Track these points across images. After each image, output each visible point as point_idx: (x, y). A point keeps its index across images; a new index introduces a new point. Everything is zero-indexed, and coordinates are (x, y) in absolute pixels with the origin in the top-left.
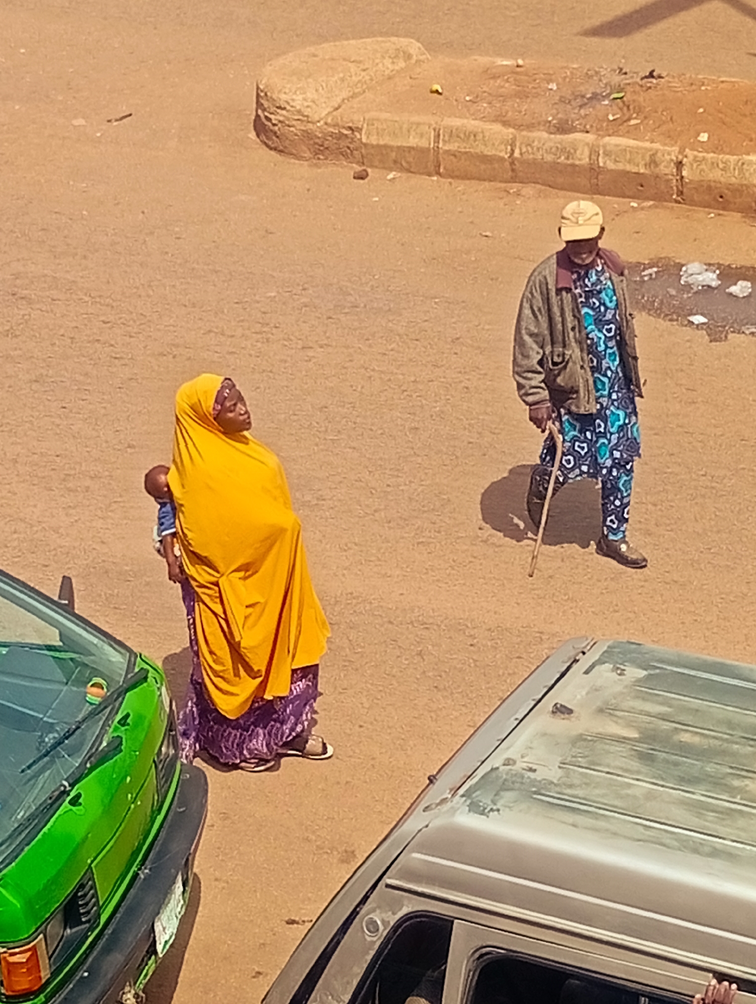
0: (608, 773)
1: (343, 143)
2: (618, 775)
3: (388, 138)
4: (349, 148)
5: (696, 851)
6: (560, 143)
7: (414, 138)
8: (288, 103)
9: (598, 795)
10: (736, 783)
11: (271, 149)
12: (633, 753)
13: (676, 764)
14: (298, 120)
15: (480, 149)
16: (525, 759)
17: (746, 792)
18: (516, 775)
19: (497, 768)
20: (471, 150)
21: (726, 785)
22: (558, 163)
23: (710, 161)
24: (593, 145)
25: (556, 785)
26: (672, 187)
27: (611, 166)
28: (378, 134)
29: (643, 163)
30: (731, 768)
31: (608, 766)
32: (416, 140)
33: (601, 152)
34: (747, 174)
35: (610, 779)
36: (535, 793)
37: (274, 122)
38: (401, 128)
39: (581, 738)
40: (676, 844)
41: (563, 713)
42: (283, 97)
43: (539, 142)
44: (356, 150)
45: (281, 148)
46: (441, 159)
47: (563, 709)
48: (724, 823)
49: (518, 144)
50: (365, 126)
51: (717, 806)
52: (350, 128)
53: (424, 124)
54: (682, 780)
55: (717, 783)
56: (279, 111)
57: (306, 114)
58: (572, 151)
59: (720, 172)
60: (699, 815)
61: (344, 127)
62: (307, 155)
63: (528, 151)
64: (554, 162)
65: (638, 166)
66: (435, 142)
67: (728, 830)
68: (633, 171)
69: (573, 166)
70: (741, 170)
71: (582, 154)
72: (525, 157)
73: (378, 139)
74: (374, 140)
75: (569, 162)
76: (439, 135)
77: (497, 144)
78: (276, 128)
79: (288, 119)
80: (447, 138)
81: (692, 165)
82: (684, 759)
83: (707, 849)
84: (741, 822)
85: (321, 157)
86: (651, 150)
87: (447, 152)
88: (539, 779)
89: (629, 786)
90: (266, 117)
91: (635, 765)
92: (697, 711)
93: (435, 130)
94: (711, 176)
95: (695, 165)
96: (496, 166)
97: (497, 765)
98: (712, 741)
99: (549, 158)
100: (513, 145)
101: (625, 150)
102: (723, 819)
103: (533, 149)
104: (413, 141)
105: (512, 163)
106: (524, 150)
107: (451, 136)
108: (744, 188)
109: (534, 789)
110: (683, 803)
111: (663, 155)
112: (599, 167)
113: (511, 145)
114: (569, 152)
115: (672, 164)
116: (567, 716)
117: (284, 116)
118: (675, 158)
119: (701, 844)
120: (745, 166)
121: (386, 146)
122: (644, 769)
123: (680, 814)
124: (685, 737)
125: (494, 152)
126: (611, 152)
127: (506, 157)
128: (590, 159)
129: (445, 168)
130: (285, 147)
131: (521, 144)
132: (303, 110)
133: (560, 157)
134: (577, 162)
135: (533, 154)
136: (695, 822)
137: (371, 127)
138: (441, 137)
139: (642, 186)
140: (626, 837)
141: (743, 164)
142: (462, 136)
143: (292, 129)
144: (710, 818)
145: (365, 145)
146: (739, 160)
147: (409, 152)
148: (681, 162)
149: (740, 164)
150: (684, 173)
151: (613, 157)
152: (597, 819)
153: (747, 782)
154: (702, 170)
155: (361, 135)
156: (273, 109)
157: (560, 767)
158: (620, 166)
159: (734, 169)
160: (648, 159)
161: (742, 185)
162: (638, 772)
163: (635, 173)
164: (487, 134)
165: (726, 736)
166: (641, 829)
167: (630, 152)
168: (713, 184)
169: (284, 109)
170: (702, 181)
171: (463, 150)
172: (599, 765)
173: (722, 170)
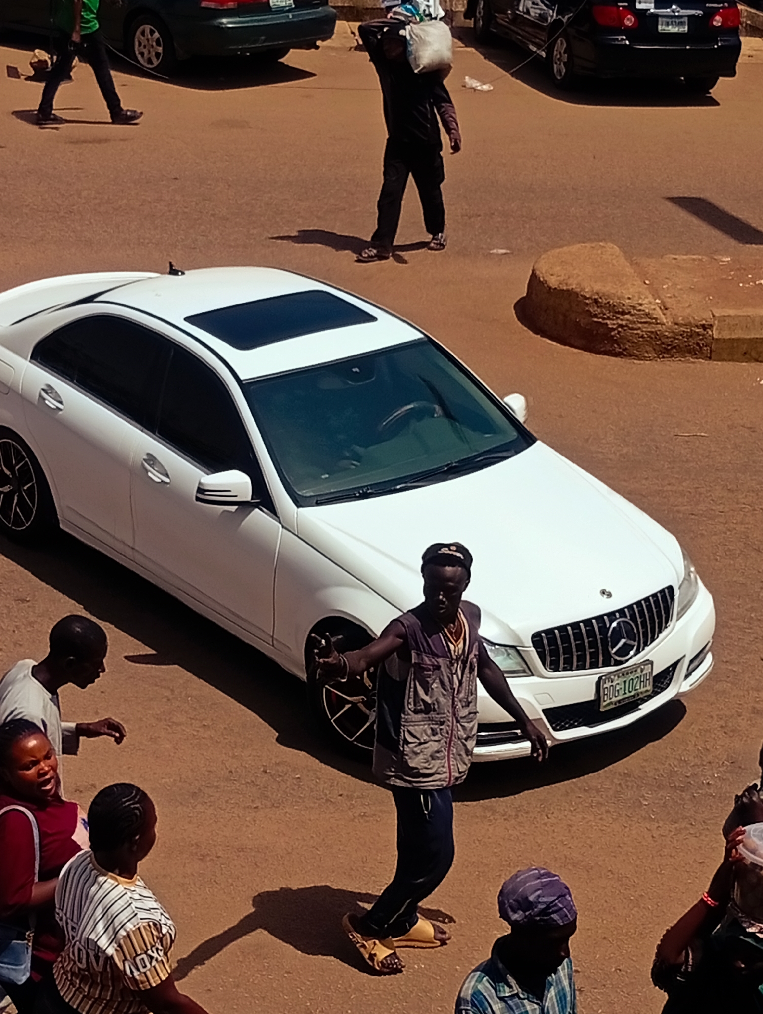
1: (693, 341)
3: (740, 331)
8: (633, 308)
14: (645, 322)
28: (730, 329)
37: (611, 327)
38: (753, 322)
42: (627, 302)
44: (706, 346)
45: (618, 351)
50: (716, 322)
52: (704, 327)
56: (619, 316)
57: (655, 316)
61: (697, 326)
62: (651, 354)
73: (731, 334)
74: (726, 335)
78: (613, 333)
79: (632, 323)
85: (667, 355)
117: (627, 320)
121: (738, 340)
130: (625, 350)
132: (651, 312)
137: (722, 324)
143: (635, 332)
145: (717, 340)
155: (712, 331)
156: (609, 315)
169: (629, 313)
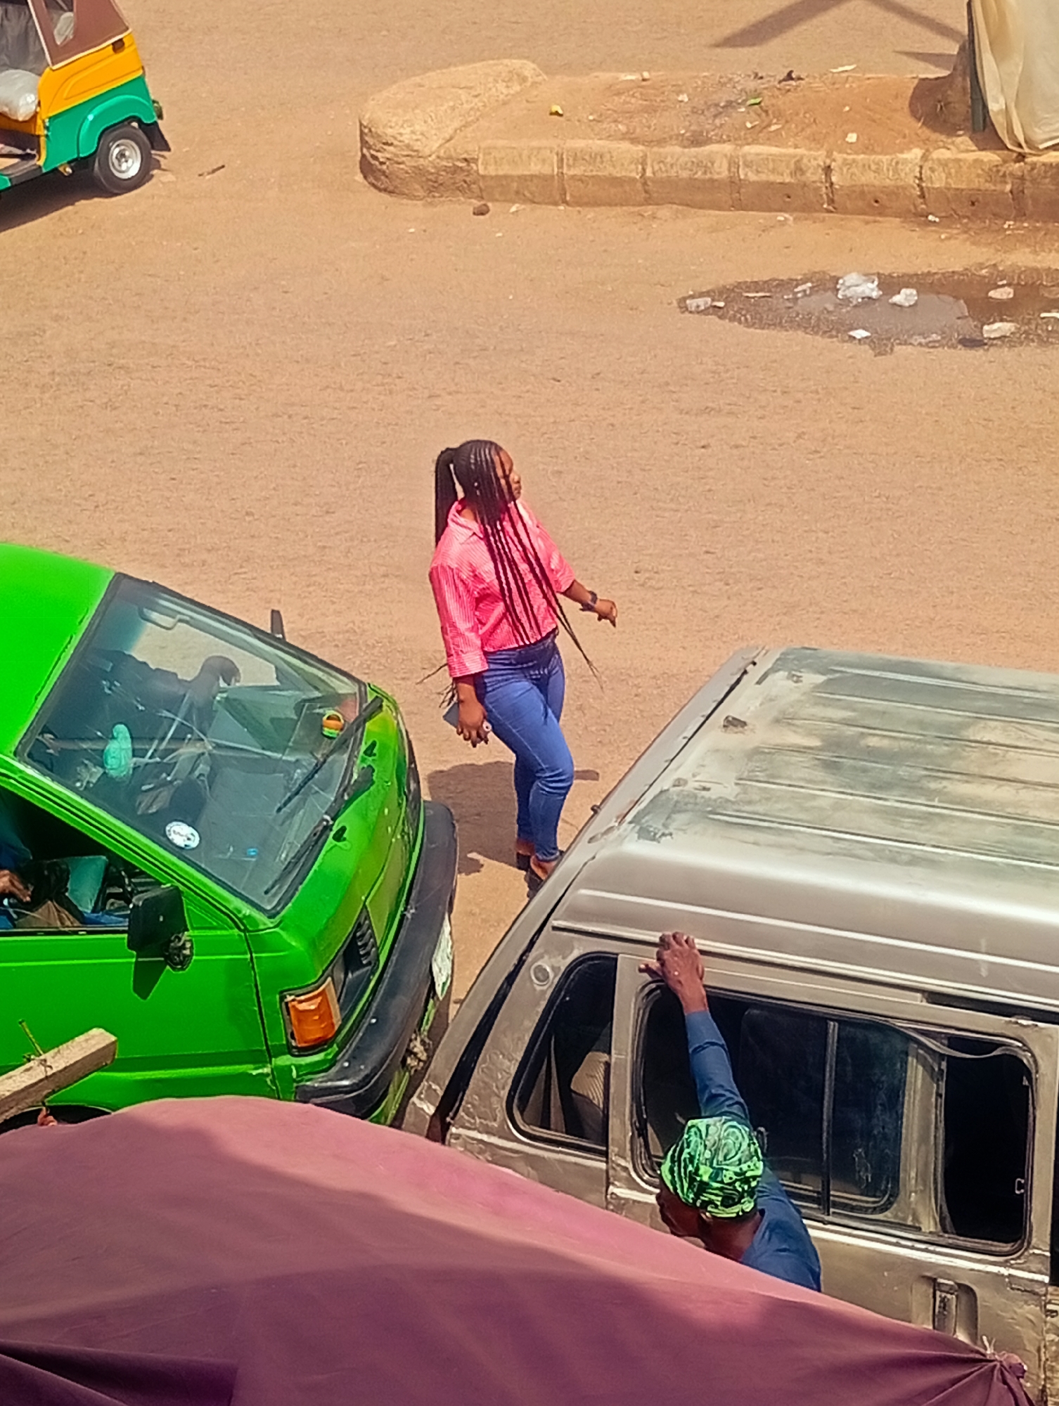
0: (790, 786)
1: (459, 177)
2: (802, 787)
3: (507, 167)
4: (465, 182)
5: (893, 860)
6: (695, 157)
7: (536, 165)
8: (395, 138)
9: (781, 810)
10: (933, 785)
11: (380, 190)
12: (816, 762)
13: (865, 770)
14: (408, 156)
15: (608, 170)
16: (697, 778)
17: (946, 794)
18: (688, 795)
19: (668, 790)
20: (600, 174)
21: (921, 788)
22: (696, 179)
23: (860, 164)
24: (731, 156)
25: (733, 803)
26: (821, 195)
27: (753, 177)
28: (496, 162)
29: (788, 171)
30: (926, 769)
31: (789, 778)
32: (539, 167)
33: (741, 163)
34: (903, 175)
35: (793, 792)
36: (711, 812)
37: (381, 160)
38: (520, 156)
39: (757, 751)
40: (870, 854)
41: (735, 726)
42: (389, 131)
43: (672, 157)
44: (474, 183)
45: (391, 188)
46: (567, 186)
47: (735, 722)
48: (923, 828)
49: (649, 161)
50: (481, 155)
51: (913, 810)
52: (465, 160)
53: (545, 148)
54: (873, 787)
55: (912, 787)
56: (385, 147)
57: (415, 148)
58: (709, 164)
59: (872, 175)
60: (895, 823)
61: (458, 160)
62: (421, 193)
63: (660, 169)
64: (690, 179)
65: (782, 175)
66: (558, 168)
67: (927, 835)
68: (778, 181)
69: (712, 181)
70: (896, 171)
71: (720, 167)
72: (659, 175)
73: (497, 170)
74: (492, 171)
75: (708, 176)
76: (562, 159)
77: (626, 164)
78: (384, 167)
79: (397, 155)
80: (571, 162)
81: (841, 169)
82: (874, 765)
83: (905, 858)
84: (942, 827)
85: (437, 195)
86: (795, 156)
87: (573, 177)
88: (714, 797)
89: (815, 797)
90: (372, 156)
91: (819, 774)
92: (884, 713)
93: (557, 154)
94: (863, 180)
95: (845, 170)
96: (627, 188)
97: (666, 788)
98: (902, 743)
99: (685, 174)
100: (644, 163)
101: (767, 159)
102: (921, 825)
103: (665, 166)
104: (535, 168)
105: (645, 184)
106: (656, 168)
107: (575, 160)
108: (900, 190)
109: (709, 809)
110: (876, 811)
111: (809, 161)
112: (740, 180)
113: (642, 164)
114: (706, 166)
115: (820, 171)
116: (740, 729)
117: (392, 153)
118: (822, 164)
119: (898, 852)
120: (900, 166)
121: (506, 177)
122: (830, 778)
123: (873, 823)
124: (873, 742)
125: (624, 174)
126: (752, 162)
127: (638, 177)
128: (729, 170)
129: (571, 195)
130: (396, 187)
131: (653, 161)
132: (411, 143)
133: (696, 173)
134: (716, 177)
135: (667, 171)
136: (890, 830)
137: (487, 157)
138: (565, 161)
139: (789, 197)
140: (814, 852)
141: (897, 163)
142: (587, 157)
143: (402, 166)
144: (906, 825)
145: (483, 177)
146: (892, 160)
147: (532, 181)
148: (829, 167)
149: (894, 164)
150: (834, 179)
151: (754, 167)
152: (780, 835)
153: (945, 783)
154: (853, 174)
155: (477, 166)
156: (379, 146)
157: (737, 784)
158: (763, 177)
159: (888, 170)
160: (792, 166)
161: (898, 188)
162: (824, 782)
163: (781, 183)
164: (615, 154)
165: (918, 737)
166: (830, 841)
167: (773, 160)
168: (866, 188)
169: (391, 144)
170: (855, 186)
171: (590, 174)
172: (779, 777)
173: (875, 172)
